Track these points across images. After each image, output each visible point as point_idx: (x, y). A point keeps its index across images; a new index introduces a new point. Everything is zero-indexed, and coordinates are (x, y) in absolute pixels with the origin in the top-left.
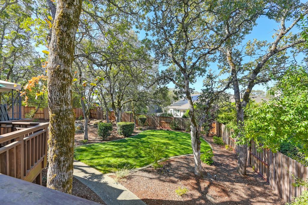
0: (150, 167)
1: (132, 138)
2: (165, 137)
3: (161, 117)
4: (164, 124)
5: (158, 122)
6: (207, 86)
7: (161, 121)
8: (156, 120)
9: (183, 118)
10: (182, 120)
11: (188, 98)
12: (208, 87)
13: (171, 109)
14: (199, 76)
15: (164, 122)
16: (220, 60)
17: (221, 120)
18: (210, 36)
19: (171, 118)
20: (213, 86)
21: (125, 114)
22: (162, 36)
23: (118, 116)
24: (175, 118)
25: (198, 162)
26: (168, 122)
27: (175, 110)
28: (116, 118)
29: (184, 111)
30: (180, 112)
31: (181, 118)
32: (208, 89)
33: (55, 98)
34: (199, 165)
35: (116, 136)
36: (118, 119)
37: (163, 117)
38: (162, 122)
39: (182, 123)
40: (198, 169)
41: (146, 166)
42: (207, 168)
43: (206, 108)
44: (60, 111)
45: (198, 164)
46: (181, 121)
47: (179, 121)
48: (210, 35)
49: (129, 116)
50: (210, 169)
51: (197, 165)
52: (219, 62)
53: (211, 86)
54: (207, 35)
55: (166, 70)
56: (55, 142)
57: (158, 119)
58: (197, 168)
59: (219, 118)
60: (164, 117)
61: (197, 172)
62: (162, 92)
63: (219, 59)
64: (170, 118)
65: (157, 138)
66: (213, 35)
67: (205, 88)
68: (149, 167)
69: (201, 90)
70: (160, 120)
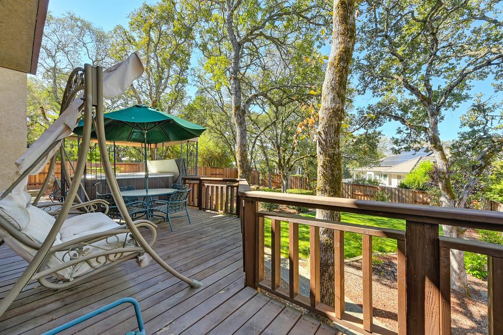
0: (357, 261)
1: (311, 214)
2: (369, 219)
3: (354, 185)
4: (360, 197)
5: (349, 193)
6: (471, 126)
7: (355, 192)
8: (345, 190)
9: (400, 189)
10: (399, 192)
11: (436, 148)
12: (476, 128)
13: (368, 173)
14: (446, 110)
15: (360, 193)
16: (499, 74)
17: (496, 196)
18: (474, 32)
19: (375, 188)
20: (489, 124)
21: (292, 177)
22: (377, 49)
23: (287, 180)
24: (383, 189)
25: (459, 265)
26: (369, 194)
27: (377, 173)
28: (285, 183)
29: (399, 177)
30: (388, 178)
31: (395, 189)
32: (474, 132)
33: (330, 140)
34: (462, 271)
35: (285, 210)
36: (287, 184)
37: (358, 185)
38: (357, 193)
39: (397, 197)
40: (460, 278)
41: (351, 259)
42: (476, 284)
43: (477, 167)
44: (334, 154)
45: (459, 269)
46: (395, 194)
47: (392, 193)
48: (472, 29)
49: (298, 181)
50: (483, 286)
51: (458, 271)
52: (495, 78)
53: (482, 126)
54: (465, 30)
55: (379, 103)
56: (327, 188)
57: (350, 187)
58: (457, 277)
59: (491, 190)
60: (360, 185)
61: (458, 284)
62: (368, 140)
63: (497, 73)
64: (373, 187)
65: (354, 219)
66: (480, 29)
67: (467, 129)
68: (354, 261)
69: (459, 133)
70: (353, 190)
